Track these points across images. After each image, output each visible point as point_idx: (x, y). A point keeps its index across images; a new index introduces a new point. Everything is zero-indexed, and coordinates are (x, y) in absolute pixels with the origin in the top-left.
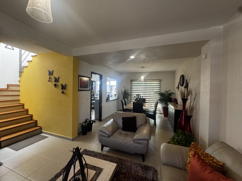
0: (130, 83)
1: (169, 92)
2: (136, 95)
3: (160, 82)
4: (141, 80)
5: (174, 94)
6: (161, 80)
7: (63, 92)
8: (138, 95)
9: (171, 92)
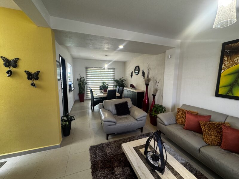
0: (85, 70)
1: (122, 79)
2: (101, 83)
3: (114, 70)
4: (105, 68)
5: (125, 80)
6: (115, 69)
7: (33, 85)
8: (104, 82)
9: (123, 79)
